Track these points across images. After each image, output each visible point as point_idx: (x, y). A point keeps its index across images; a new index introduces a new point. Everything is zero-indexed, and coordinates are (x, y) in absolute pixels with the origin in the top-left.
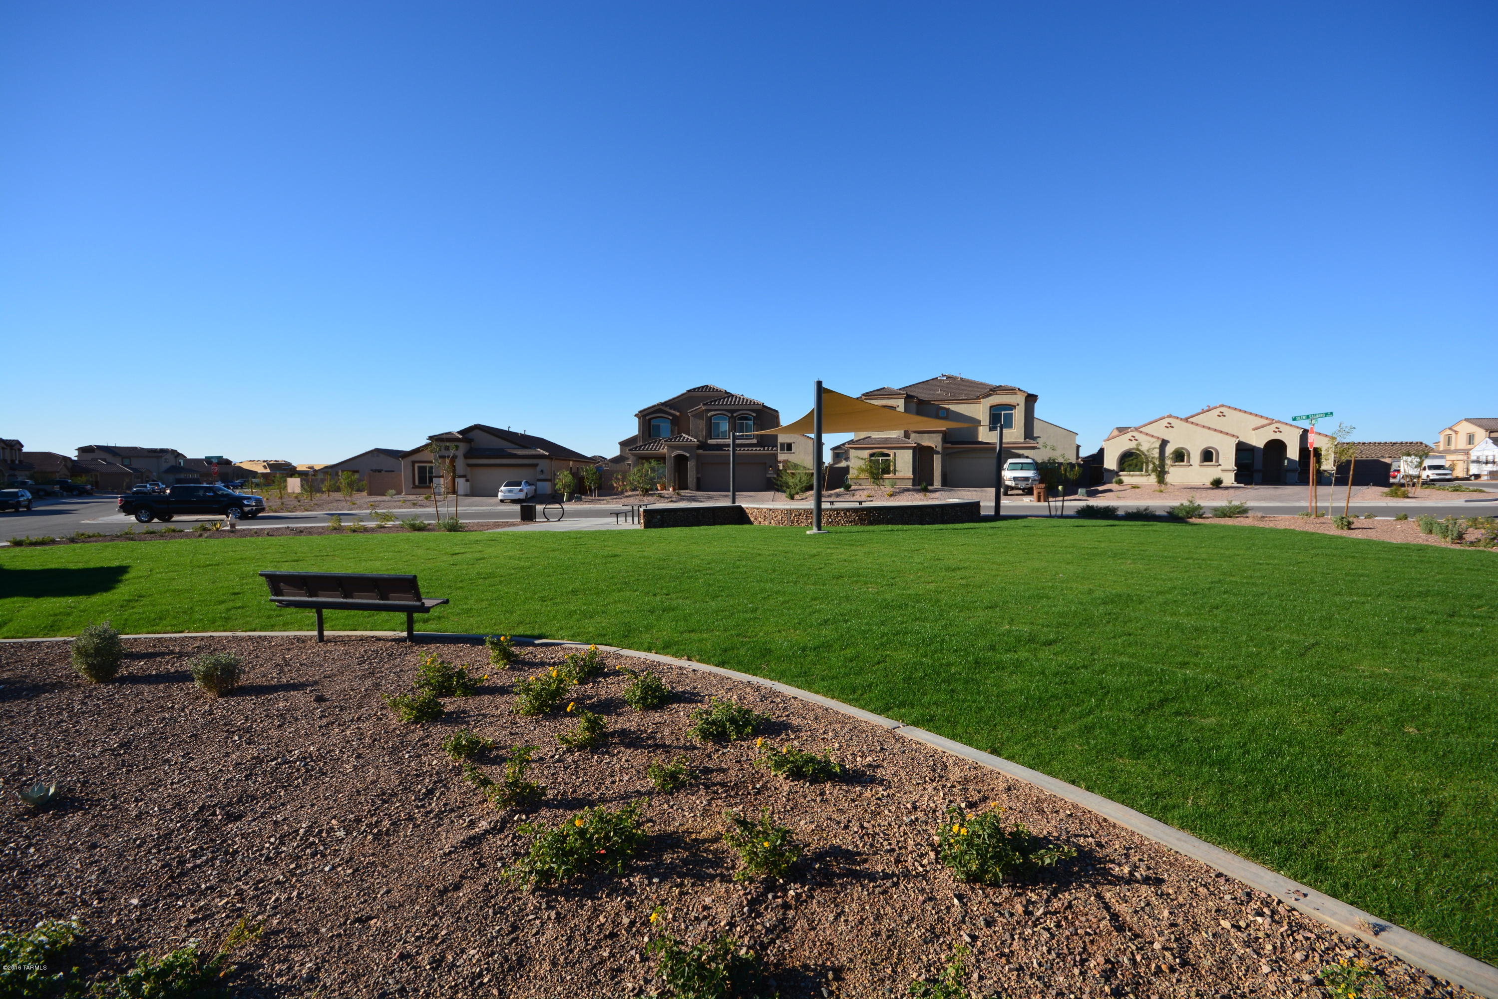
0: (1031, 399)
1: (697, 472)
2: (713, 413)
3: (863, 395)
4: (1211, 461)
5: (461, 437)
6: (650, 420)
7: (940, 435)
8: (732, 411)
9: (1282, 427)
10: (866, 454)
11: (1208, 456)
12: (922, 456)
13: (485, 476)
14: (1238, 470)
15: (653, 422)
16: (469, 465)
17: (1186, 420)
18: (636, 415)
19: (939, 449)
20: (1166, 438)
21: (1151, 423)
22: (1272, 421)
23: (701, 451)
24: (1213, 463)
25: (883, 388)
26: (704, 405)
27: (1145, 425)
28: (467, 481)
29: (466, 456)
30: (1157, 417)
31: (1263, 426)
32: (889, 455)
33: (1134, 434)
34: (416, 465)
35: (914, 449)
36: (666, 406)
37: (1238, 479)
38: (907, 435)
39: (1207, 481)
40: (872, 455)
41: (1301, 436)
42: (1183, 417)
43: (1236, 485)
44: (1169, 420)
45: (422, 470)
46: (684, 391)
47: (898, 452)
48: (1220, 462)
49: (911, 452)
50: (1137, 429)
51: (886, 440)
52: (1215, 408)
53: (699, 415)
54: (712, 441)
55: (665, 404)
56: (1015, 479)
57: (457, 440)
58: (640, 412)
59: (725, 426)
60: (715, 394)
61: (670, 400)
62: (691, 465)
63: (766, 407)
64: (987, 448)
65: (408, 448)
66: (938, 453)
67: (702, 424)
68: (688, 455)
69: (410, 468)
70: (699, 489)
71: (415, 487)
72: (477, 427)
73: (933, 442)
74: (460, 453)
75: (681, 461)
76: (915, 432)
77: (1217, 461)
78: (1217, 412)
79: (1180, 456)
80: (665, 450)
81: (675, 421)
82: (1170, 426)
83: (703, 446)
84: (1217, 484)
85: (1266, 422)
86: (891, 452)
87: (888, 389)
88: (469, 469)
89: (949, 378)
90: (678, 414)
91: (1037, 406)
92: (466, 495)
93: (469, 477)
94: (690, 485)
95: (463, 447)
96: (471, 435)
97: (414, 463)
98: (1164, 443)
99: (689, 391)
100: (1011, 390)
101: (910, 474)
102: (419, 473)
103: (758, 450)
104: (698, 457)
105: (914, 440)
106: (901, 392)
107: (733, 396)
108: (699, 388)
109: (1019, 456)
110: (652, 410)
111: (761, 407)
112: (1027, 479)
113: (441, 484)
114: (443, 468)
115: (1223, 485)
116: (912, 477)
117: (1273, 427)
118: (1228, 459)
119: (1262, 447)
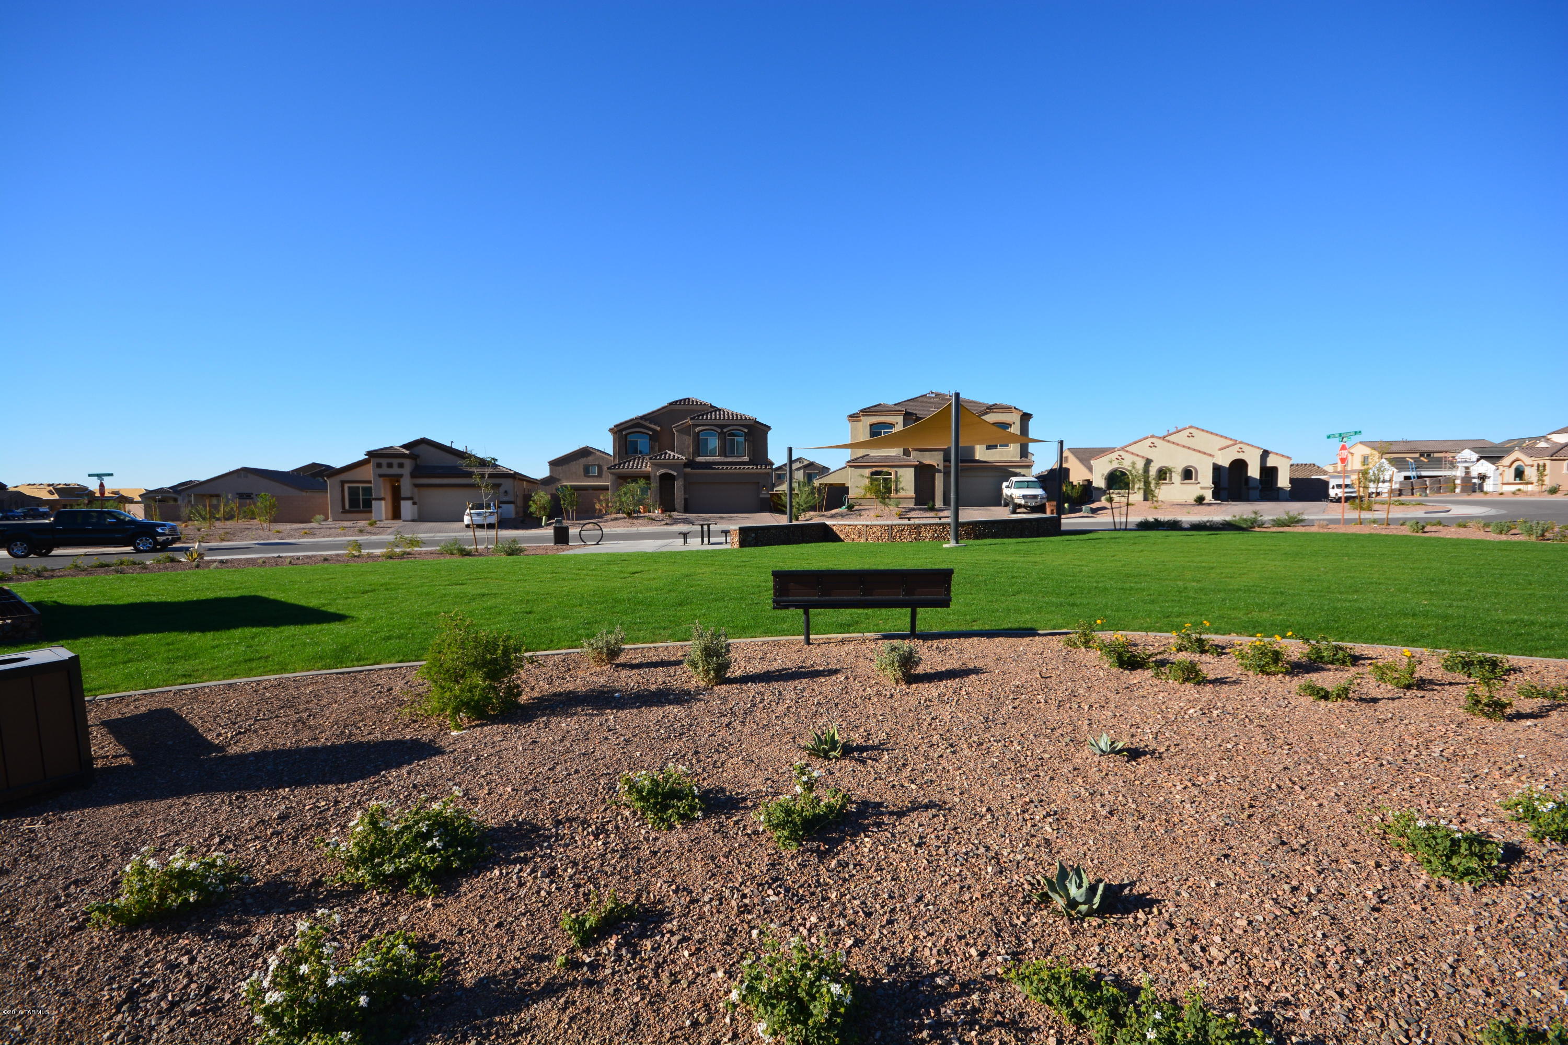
0: (1026, 417)
1: (686, 491)
2: (701, 428)
3: (861, 411)
4: (1191, 479)
5: (407, 452)
6: (626, 435)
7: (942, 453)
8: (722, 427)
9: (1245, 448)
10: (867, 472)
11: (1188, 474)
12: (924, 474)
13: (439, 498)
14: (1215, 488)
15: (630, 438)
16: (416, 486)
17: (1163, 438)
18: (611, 430)
19: (941, 467)
20: (1150, 458)
21: (1135, 443)
22: (1235, 442)
23: (688, 470)
24: (1193, 481)
25: (880, 405)
26: (691, 419)
27: (1130, 445)
28: (414, 503)
29: (413, 475)
30: (1141, 437)
31: (1228, 447)
32: (890, 474)
33: (1121, 453)
34: (346, 486)
35: (916, 467)
36: (646, 420)
37: (1216, 495)
38: (907, 453)
39: (1191, 499)
40: (873, 474)
41: (1262, 456)
42: (1161, 435)
43: (1213, 501)
44: (1153, 440)
45: (354, 492)
46: (665, 404)
47: (901, 471)
48: (1199, 480)
49: (913, 470)
50: (1123, 449)
51: (887, 458)
52: (1185, 429)
53: (686, 430)
54: (698, 459)
55: (643, 418)
56: (1024, 497)
57: (403, 456)
58: (616, 426)
59: (714, 443)
60: (699, 408)
61: (649, 414)
62: (679, 484)
63: (758, 422)
64: (986, 467)
65: (338, 464)
66: (939, 471)
67: (689, 440)
68: (675, 474)
69: (339, 489)
70: (686, 510)
71: (344, 511)
72: (424, 441)
73: (934, 460)
74: (406, 471)
75: (666, 480)
76: (916, 450)
77: (1196, 479)
78: (1186, 432)
79: (1163, 474)
80: (649, 469)
81: (655, 438)
82: (1153, 446)
83: (690, 464)
84: (1200, 500)
85: (1231, 442)
86: (892, 471)
87: (884, 405)
88: (416, 490)
89: (937, 395)
90: (659, 429)
91: (1031, 423)
92: (413, 521)
93: (416, 500)
94: (677, 506)
95: (408, 464)
96: (417, 450)
97: (343, 483)
98: (1148, 462)
99: (671, 404)
100: (1007, 409)
101: (912, 493)
102: (350, 494)
103: (751, 469)
104: (686, 476)
105: (915, 457)
106: (897, 408)
107: (720, 410)
108: (680, 401)
109: (1016, 475)
110: (630, 424)
111: (752, 423)
112: (1035, 497)
113: (381, 508)
114: (382, 489)
115: (1205, 502)
116: (914, 496)
117: (1237, 447)
118: (1206, 479)
119: (1227, 466)
